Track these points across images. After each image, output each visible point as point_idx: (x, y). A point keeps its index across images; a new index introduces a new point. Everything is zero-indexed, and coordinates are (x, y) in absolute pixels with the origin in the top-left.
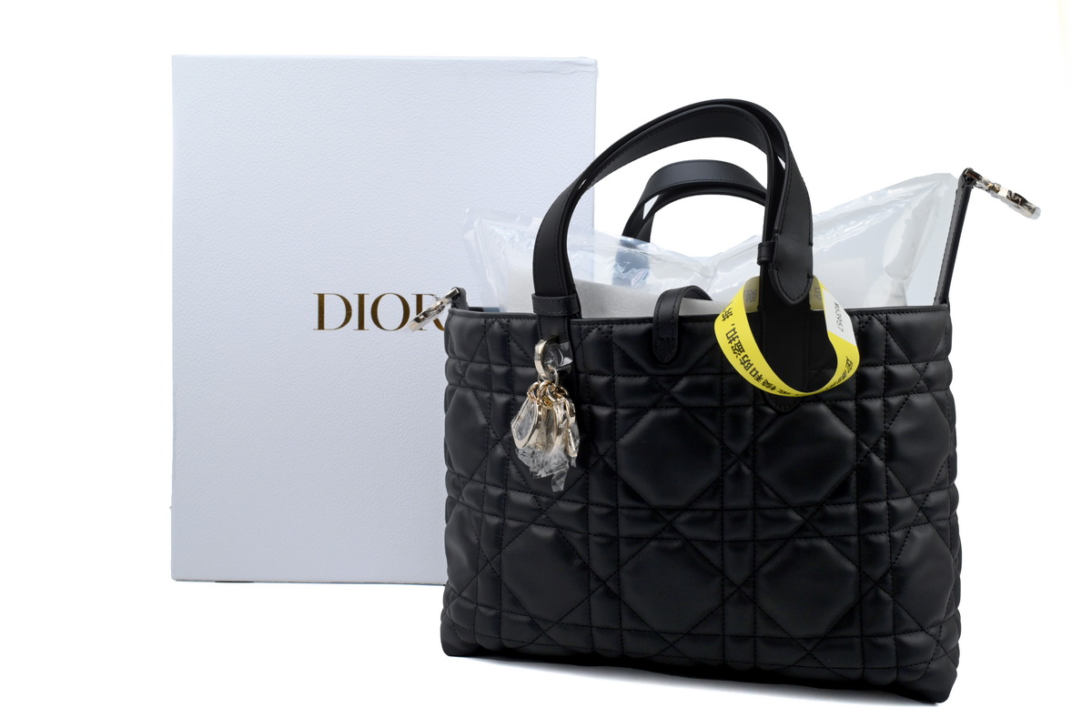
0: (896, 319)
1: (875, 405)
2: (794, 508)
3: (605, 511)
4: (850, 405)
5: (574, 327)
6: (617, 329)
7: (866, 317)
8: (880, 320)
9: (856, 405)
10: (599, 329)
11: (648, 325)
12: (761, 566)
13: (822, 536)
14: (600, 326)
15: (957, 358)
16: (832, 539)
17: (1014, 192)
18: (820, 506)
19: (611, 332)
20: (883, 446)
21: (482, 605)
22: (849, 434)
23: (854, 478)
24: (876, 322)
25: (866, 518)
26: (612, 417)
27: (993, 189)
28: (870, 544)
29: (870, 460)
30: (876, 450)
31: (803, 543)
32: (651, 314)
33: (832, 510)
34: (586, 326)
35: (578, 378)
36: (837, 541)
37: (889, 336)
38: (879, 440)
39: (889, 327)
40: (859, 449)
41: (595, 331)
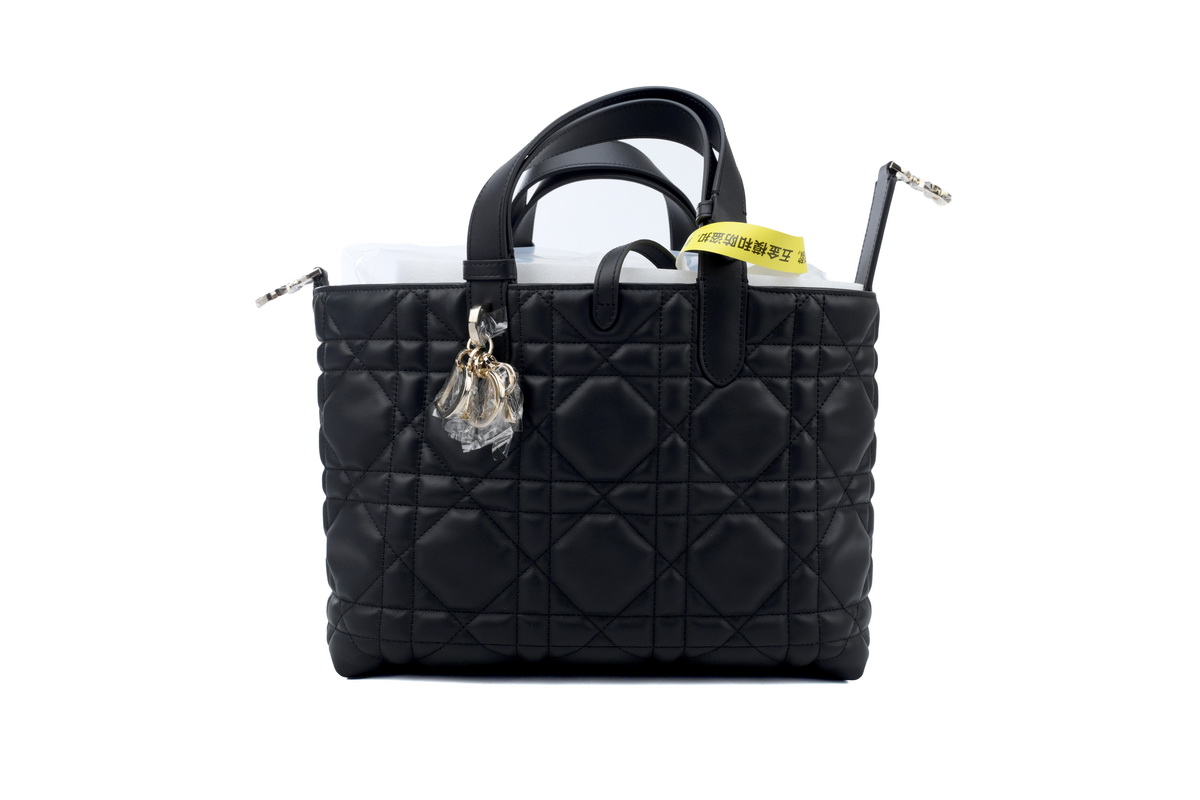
0: (831, 300)
1: (808, 384)
2: (727, 483)
3: (537, 485)
4: (785, 382)
5: (512, 292)
6: (558, 294)
7: (803, 296)
8: (817, 300)
9: (791, 383)
10: (540, 294)
11: (589, 291)
12: (693, 542)
13: (753, 512)
14: (540, 291)
15: (883, 347)
16: (762, 515)
17: (934, 184)
18: (753, 481)
19: (552, 298)
20: (814, 424)
21: (389, 608)
22: (782, 411)
23: (786, 456)
24: (812, 301)
25: (795, 496)
26: (549, 385)
27: (912, 182)
28: (798, 522)
29: (802, 438)
30: (807, 427)
31: (735, 519)
32: (591, 280)
33: (764, 486)
34: (525, 292)
35: (511, 347)
36: (767, 518)
37: (825, 317)
38: (812, 419)
39: (824, 307)
40: (792, 427)
41: (534, 296)
